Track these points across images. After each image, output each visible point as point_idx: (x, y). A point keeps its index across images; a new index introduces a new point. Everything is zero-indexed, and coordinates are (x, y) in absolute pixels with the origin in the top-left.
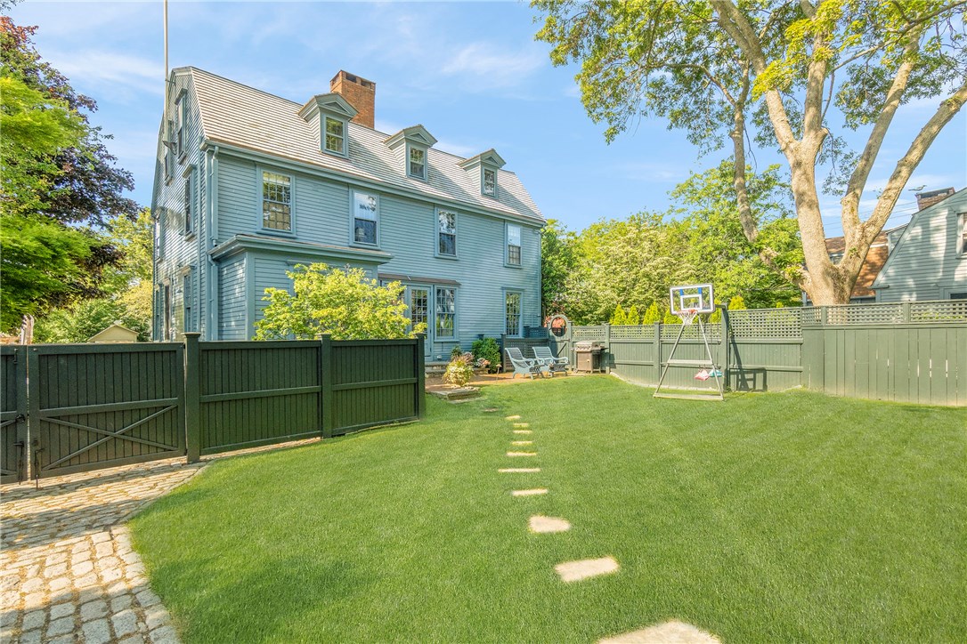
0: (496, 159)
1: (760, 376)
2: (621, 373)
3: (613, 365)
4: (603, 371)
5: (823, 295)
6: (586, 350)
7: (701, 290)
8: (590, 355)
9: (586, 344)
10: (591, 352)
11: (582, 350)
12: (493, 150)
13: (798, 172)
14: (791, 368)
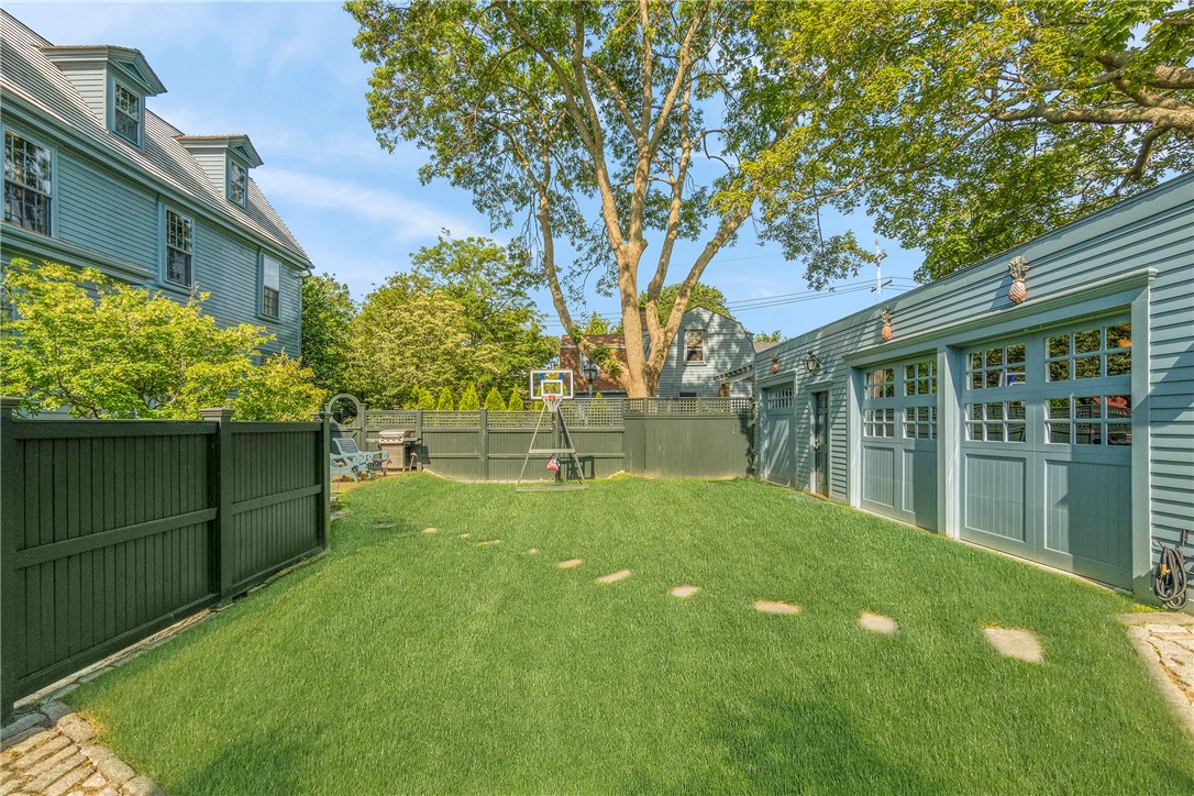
0: (250, 152)
1: (588, 464)
2: (437, 469)
3: (426, 460)
4: (414, 468)
5: (639, 390)
6: (396, 441)
7: (562, 376)
8: (401, 448)
9: (396, 435)
10: (402, 444)
11: (391, 441)
12: (246, 138)
13: (627, 274)
14: (614, 454)
